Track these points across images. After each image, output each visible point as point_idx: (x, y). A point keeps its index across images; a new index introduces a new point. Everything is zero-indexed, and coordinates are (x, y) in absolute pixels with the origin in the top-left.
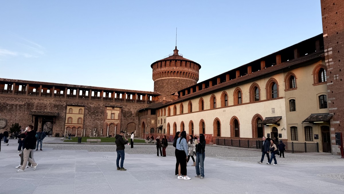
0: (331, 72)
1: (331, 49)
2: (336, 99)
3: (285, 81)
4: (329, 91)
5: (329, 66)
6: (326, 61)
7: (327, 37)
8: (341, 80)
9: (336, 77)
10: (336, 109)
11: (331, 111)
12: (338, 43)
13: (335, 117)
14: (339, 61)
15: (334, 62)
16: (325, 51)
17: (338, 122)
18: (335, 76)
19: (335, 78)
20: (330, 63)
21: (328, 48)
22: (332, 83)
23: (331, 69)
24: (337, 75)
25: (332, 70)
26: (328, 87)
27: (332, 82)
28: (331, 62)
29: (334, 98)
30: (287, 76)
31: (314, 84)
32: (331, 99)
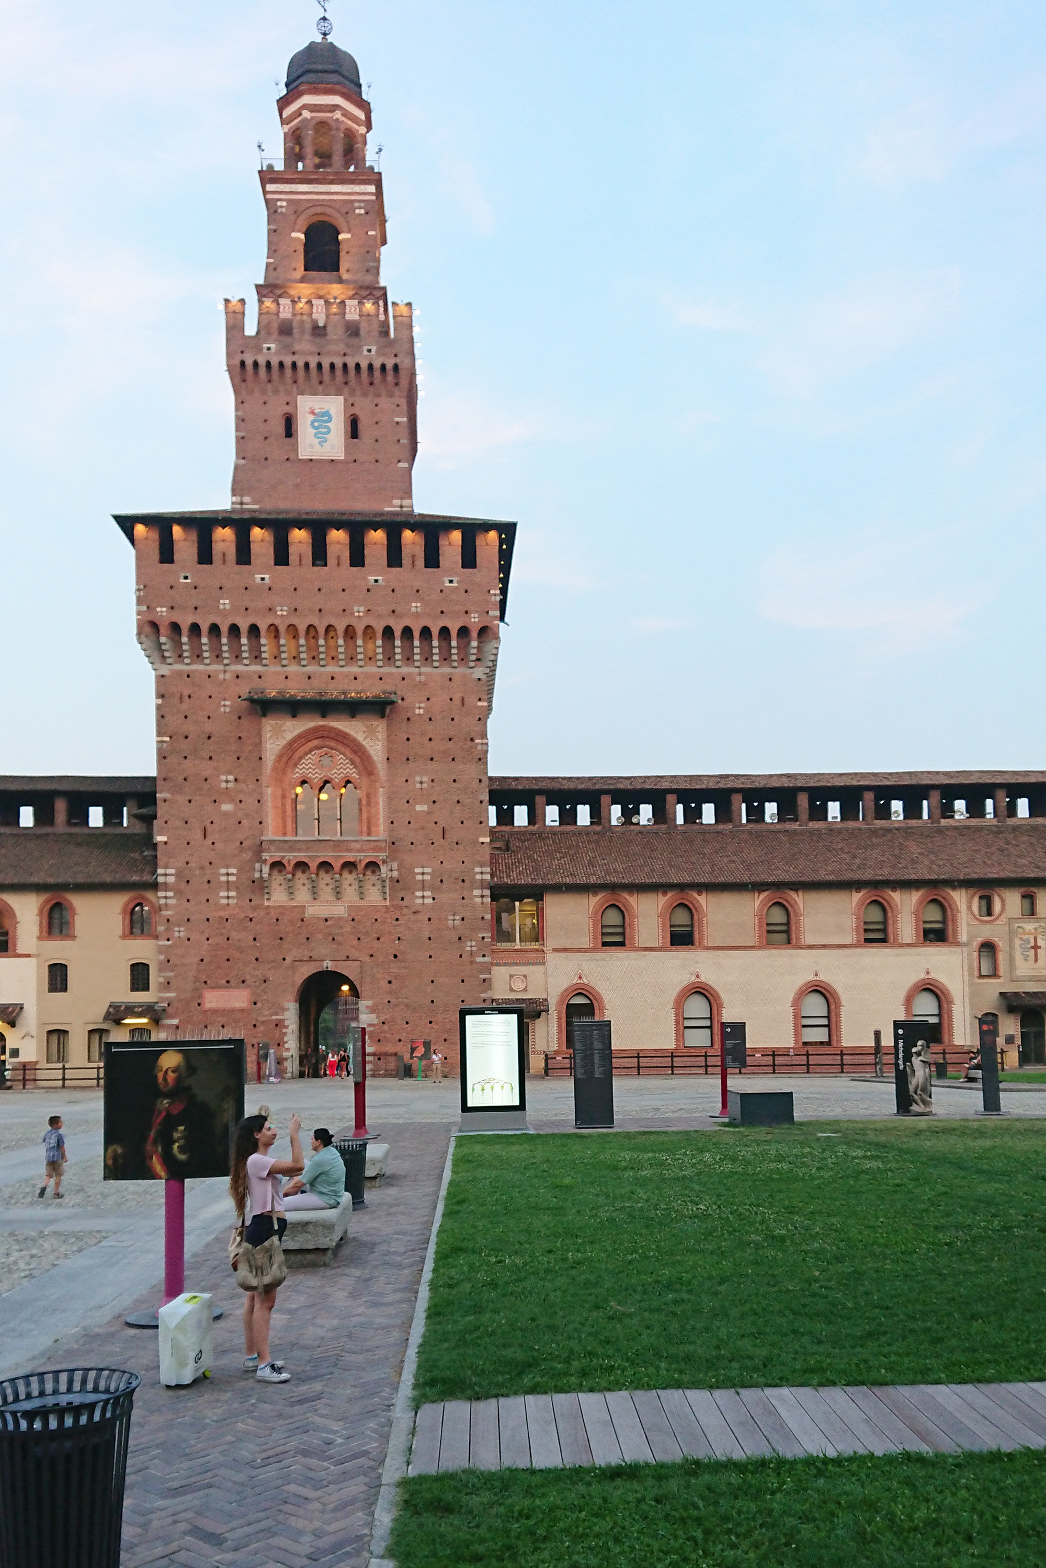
0: (168, 920)
1: (173, 871)
2: (176, 976)
3: (40, 914)
4: (162, 957)
5: (166, 904)
6: (161, 894)
7: (166, 843)
8: (189, 939)
9: (179, 932)
10: (173, 995)
11: (163, 999)
12: (187, 863)
13: (170, 1010)
14: (188, 901)
15: (178, 900)
16: (160, 871)
17: (176, 1022)
18: (177, 929)
19: (176, 934)
20: (169, 901)
21: (166, 867)
22: (170, 943)
23: (169, 913)
24: (182, 929)
25: (171, 916)
26: (160, 950)
27: (168, 940)
28: (170, 898)
29: (172, 974)
30: (46, 902)
31: (124, 937)
32: (166, 974)
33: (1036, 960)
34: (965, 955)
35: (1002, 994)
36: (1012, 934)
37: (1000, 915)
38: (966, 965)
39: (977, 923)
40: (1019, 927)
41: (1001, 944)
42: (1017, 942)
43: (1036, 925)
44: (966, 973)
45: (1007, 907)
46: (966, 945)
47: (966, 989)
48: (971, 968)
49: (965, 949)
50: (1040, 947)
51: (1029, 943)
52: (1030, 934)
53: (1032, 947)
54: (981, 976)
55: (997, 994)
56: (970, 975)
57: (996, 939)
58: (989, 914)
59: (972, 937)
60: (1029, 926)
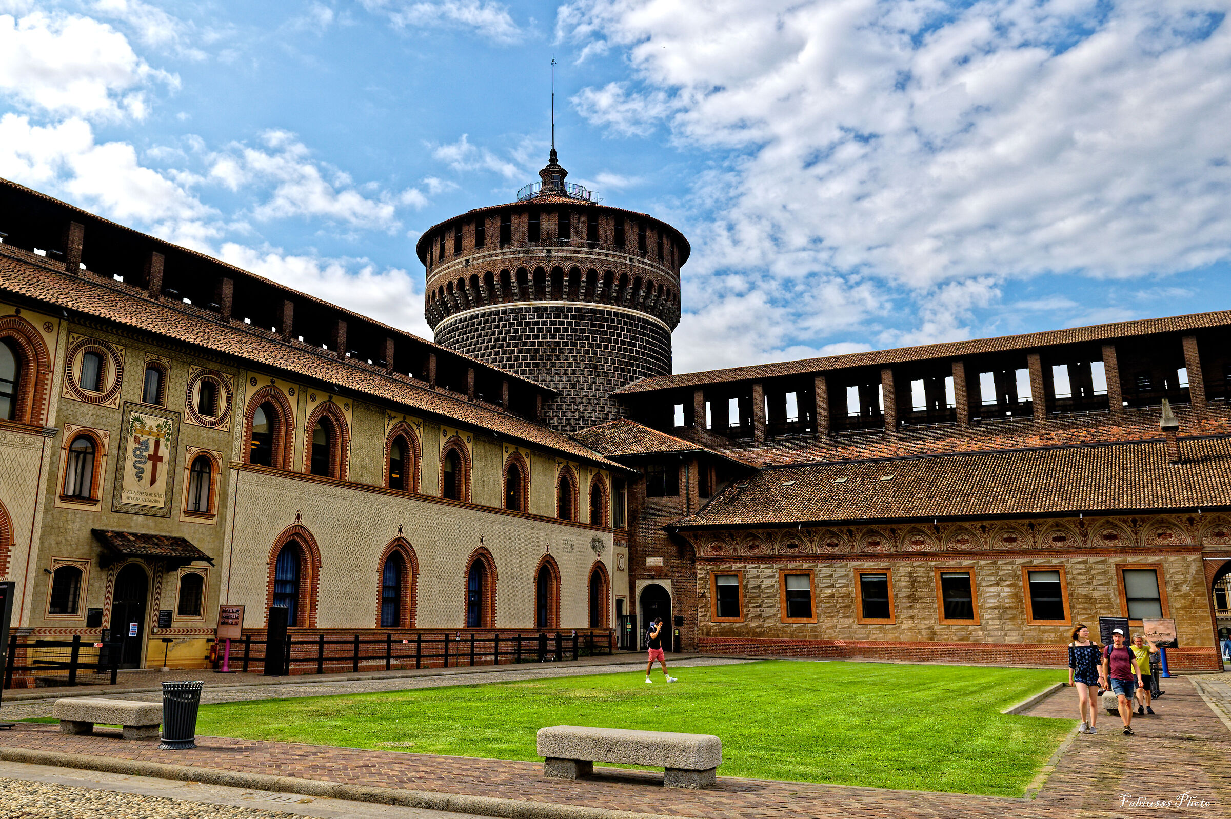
33: (153, 481)
34: (48, 452)
35: (97, 535)
36: (125, 429)
37: (112, 393)
38: (46, 469)
39: (75, 397)
40: (137, 419)
41: (106, 441)
42: (131, 444)
43: (161, 421)
44: (43, 487)
45: (125, 379)
46: (53, 433)
47: (39, 518)
48: (52, 477)
49: (49, 441)
50: (161, 459)
51: (147, 448)
52: (150, 434)
53: (150, 457)
54: (65, 498)
55: (89, 532)
56: (50, 490)
57: (101, 433)
58: (98, 387)
59: (63, 421)
60: (151, 422)
